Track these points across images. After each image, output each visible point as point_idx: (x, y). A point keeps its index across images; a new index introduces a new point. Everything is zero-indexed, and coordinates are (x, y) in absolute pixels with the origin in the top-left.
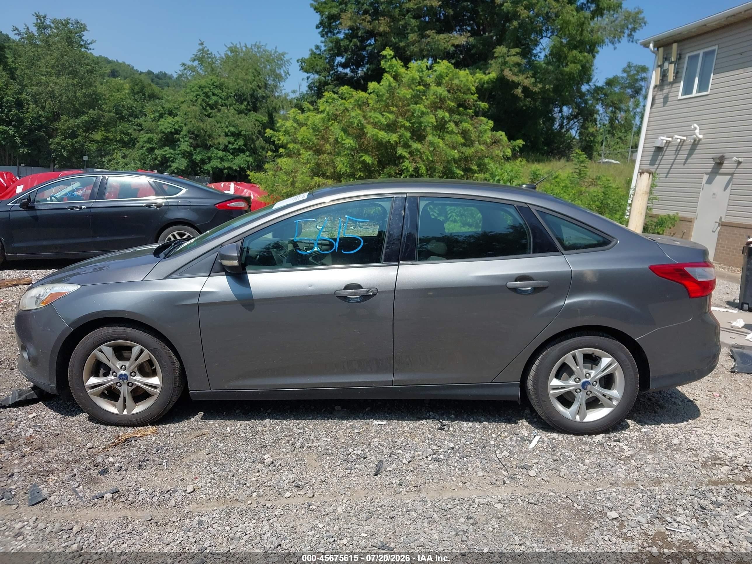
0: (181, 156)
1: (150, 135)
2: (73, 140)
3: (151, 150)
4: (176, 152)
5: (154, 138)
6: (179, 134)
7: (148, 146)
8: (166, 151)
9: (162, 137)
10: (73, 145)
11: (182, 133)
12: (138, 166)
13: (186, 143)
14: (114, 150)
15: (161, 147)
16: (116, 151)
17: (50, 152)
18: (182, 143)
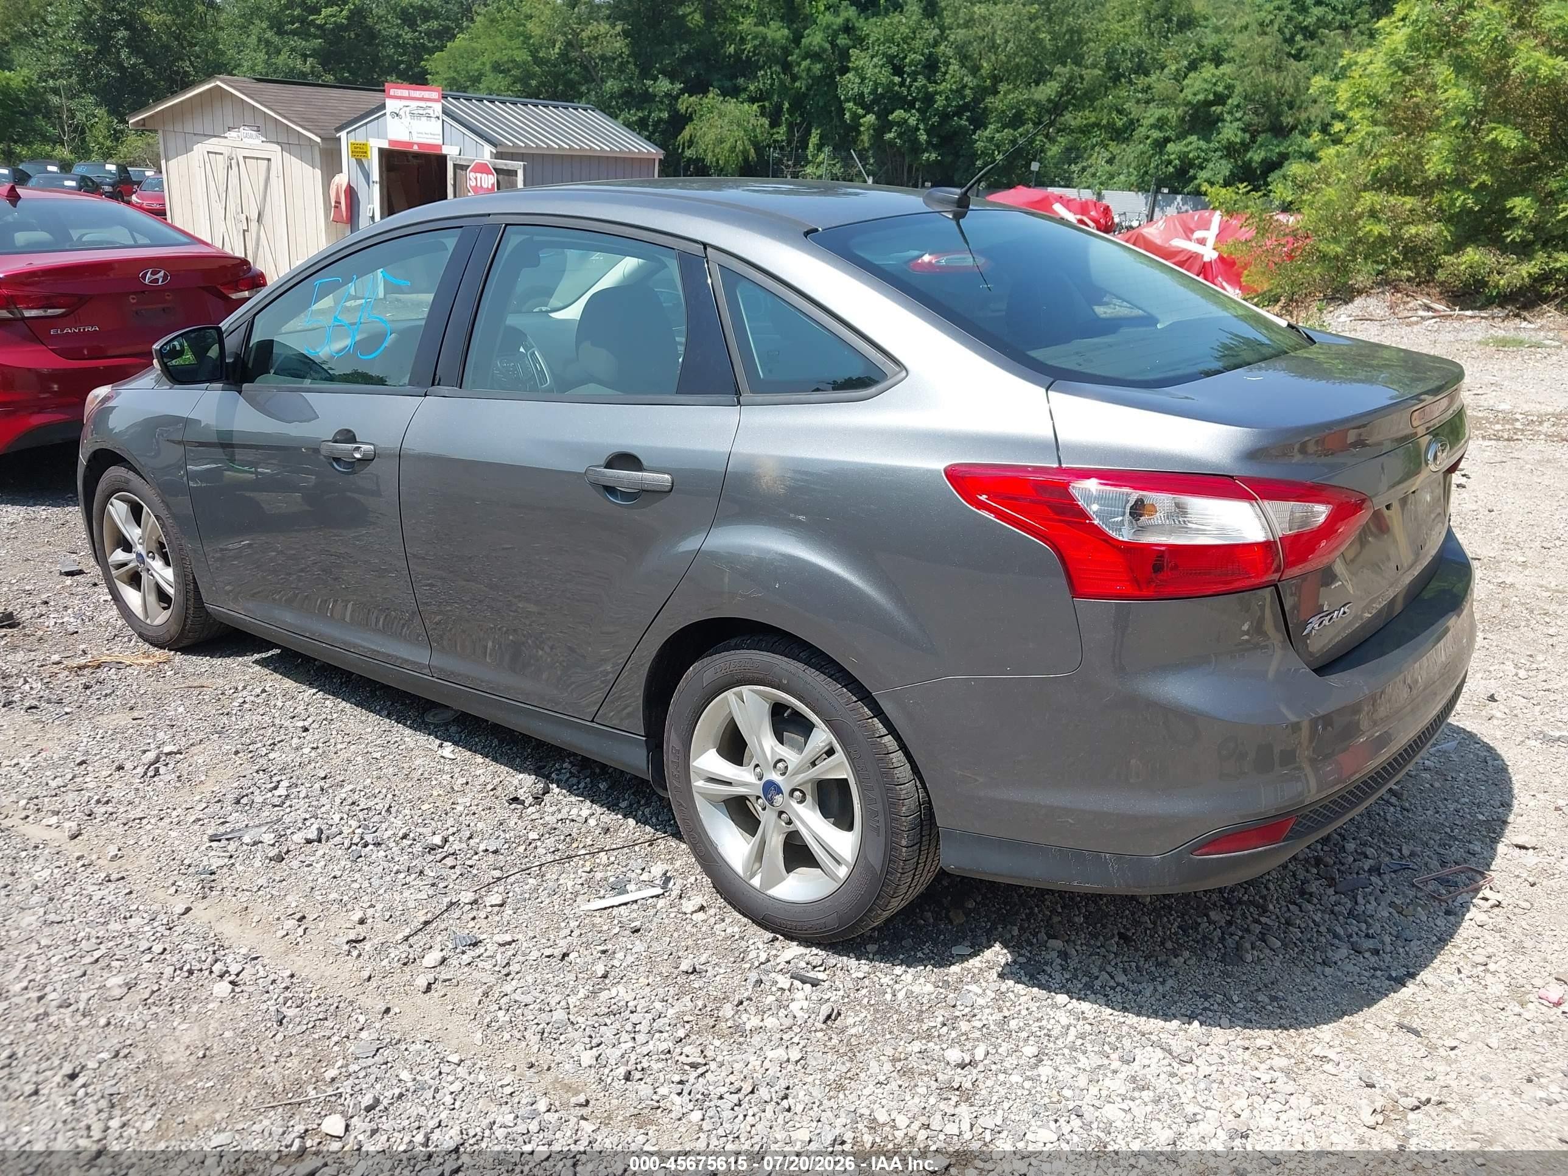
0: (1219, 153)
1: (1164, 111)
2: (1015, 130)
3: (1161, 145)
4: (1211, 145)
5: (1170, 116)
6: (1224, 104)
7: (1156, 134)
8: (1191, 143)
9: (1186, 113)
10: (1014, 142)
11: (1230, 101)
12: (1133, 178)
13: (1236, 124)
14: (1093, 147)
15: (1181, 136)
16: (1097, 149)
17: (974, 156)
18: (1227, 124)
